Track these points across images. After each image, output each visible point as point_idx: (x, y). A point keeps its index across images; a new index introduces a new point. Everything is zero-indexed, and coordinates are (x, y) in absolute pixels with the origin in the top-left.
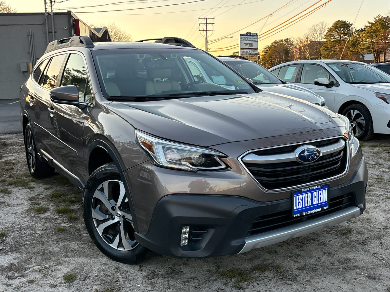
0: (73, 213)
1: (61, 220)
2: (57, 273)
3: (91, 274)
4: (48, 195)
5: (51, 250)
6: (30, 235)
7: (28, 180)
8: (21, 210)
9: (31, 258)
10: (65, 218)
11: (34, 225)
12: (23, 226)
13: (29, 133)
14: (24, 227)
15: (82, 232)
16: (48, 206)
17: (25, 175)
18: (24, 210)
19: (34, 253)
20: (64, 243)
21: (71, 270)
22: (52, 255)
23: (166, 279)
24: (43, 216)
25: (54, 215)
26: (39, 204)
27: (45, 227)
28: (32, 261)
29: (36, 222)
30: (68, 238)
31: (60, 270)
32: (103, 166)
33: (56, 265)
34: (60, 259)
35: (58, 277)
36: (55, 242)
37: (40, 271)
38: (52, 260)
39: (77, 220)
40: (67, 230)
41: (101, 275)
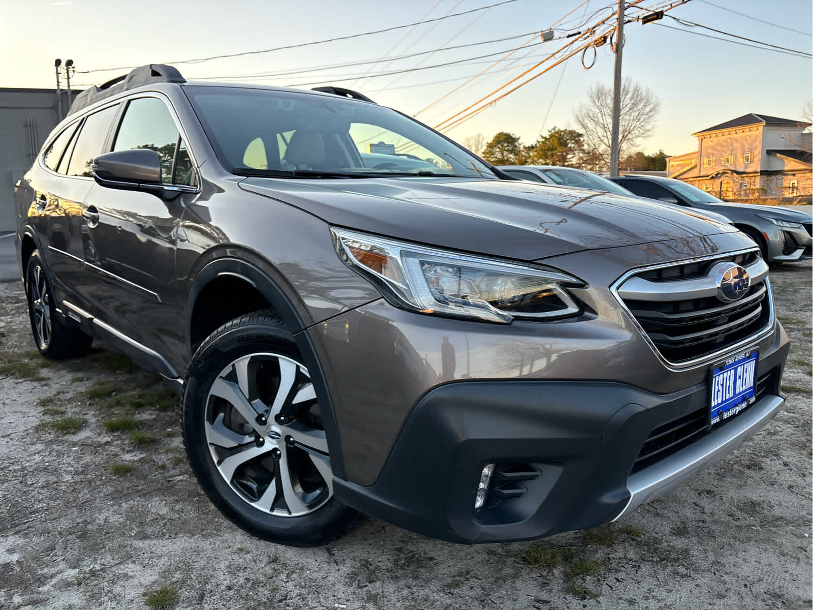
0: (143, 428)
1: (117, 446)
2: (124, 587)
3: (213, 581)
4: (82, 393)
5: (102, 522)
6: (47, 485)
7: (33, 364)
8: (23, 428)
9: (53, 548)
10: (126, 442)
11: (55, 462)
12: (28, 464)
13: (37, 271)
14: (31, 466)
15: (172, 472)
16: (85, 417)
17: (28, 355)
18: (29, 427)
19: (60, 533)
20: (132, 502)
21: (159, 573)
22: (105, 535)
23: (402, 583)
24: (75, 438)
25: (99, 435)
26: (63, 413)
27: (83, 464)
28: (56, 555)
29: (59, 454)
30: (140, 487)
31: (132, 577)
32: (234, 322)
33: (120, 563)
34: (126, 546)
35: (128, 598)
36: (110, 500)
37: (79, 584)
38: (107, 549)
39: (154, 445)
40: (135, 470)
41: (240, 583)
